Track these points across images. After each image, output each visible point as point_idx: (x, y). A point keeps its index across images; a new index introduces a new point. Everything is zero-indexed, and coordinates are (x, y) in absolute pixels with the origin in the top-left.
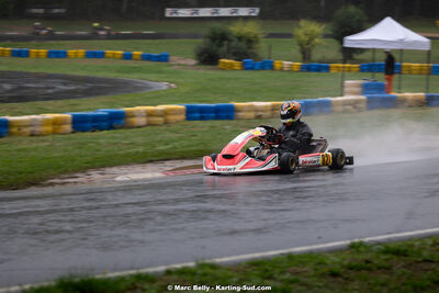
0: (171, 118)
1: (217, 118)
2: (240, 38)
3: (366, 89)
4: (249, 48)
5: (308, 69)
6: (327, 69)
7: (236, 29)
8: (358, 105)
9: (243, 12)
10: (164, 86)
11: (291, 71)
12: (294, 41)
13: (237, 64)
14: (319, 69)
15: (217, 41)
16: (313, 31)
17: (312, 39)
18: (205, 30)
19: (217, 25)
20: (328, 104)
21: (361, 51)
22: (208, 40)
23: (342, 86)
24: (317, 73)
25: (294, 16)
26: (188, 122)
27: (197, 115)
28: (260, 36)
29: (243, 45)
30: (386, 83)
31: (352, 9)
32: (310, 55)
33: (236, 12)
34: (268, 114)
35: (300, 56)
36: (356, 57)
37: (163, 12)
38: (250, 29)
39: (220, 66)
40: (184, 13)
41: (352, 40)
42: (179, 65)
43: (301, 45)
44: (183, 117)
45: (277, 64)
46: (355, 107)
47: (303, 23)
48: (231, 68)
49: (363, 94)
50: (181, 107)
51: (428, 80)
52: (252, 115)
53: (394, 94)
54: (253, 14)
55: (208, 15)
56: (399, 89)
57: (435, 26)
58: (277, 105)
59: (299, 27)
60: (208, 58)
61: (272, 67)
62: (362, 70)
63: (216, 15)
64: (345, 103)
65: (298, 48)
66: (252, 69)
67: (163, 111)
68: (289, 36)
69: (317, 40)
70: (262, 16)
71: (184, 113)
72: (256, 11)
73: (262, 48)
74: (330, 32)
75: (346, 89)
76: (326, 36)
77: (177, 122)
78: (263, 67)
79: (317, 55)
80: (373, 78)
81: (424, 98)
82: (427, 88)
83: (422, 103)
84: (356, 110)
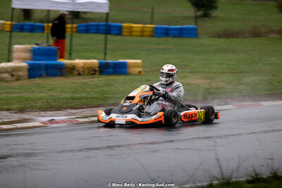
23: (10, 51)
30: (56, 48)
53: (62, 61)
56: (70, 56)
75: (15, 55)
80: (47, 43)
81: (97, 65)
82: (105, 54)
83: (95, 71)
84: (14, 79)
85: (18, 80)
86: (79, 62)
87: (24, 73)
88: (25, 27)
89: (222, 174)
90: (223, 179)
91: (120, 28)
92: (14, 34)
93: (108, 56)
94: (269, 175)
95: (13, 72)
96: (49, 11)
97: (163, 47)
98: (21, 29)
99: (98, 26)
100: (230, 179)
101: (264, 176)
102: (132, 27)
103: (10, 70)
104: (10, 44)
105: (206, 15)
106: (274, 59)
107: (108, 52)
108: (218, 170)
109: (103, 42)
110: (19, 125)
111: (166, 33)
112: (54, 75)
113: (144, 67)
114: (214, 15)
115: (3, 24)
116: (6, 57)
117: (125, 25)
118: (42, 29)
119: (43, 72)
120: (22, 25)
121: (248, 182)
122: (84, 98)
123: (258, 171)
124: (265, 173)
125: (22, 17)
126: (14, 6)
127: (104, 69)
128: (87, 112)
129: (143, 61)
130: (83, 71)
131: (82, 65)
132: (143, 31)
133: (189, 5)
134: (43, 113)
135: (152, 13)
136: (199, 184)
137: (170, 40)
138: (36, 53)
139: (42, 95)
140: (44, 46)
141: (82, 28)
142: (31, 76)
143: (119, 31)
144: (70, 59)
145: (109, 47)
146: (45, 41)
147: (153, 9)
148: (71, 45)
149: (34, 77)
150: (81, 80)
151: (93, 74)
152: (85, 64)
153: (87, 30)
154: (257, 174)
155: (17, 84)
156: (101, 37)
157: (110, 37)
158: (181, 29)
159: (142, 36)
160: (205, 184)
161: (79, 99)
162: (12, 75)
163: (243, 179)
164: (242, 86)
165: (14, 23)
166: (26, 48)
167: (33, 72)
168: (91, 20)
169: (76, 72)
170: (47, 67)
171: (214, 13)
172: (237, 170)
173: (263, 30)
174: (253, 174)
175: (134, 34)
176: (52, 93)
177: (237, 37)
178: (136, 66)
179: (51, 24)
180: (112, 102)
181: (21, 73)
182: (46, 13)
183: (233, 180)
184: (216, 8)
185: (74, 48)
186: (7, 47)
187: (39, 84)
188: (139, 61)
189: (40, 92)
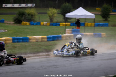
0: (7, 42)
1: (23, 42)
2: (29, 14)
3: (73, 31)
4: (32, 18)
5: (53, 25)
6: (59, 25)
7: (27, 11)
8: (71, 37)
9: (30, 5)
10: (3, 31)
11: (46, 25)
12: (47, 15)
13: (28, 23)
14: (56, 25)
15: (21, 15)
16: (54, 12)
17: (53, 14)
18: (17, 11)
19: (21, 10)
20: (60, 37)
21: (71, 18)
22: (18, 15)
23: (65, 31)
24: (55, 26)
25: (47, 6)
26: (13, 43)
27: (16, 41)
28: (36, 14)
29: (30, 17)
31: (67, 4)
32: (53, 20)
33: (27, 5)
34: (40, 40)
35: (49, 20)
36: (69, 21)
37: (2, 5)
38: (33, 11)
39: (22, 24)
40: (9, 5)
41: (68, 15)
42: (8, 24)
43: (50, 17)
44: (11, 41)
45: (42, 23)
46: (70, 38)
47: (50, 9)
48: (26, 25)
49: (72, 33)
50: (11, 38)
52: (35, 41)
54: (33, 6)
55: (18, 6)
56: (85, 32)
57: (96, 10)
58: (43, 37)
59: (49, 10)
60: (18, 21)
61: (40, 24)
62: (71, 25)
63: (20, 6)
64: (66, 37)
65: (49, 17)
66: (33, 25)
67: (5, 39)
68: (46, 13)
69: (55, 15)
70: (36, 7)
71: (12, 40)
72: (34, 5)
73: (37, 18)
74: (60, 12)
75: (66, 32)
76: (58, 13)
77: (10, 43)
78: (37, 24)
79: (55, 20)
81: (93, 34)
82: (94, 31)
86: (88, 33)
126: (66, 17)
157: (95, 27)
166: (70, 30)
188: (105, 33)
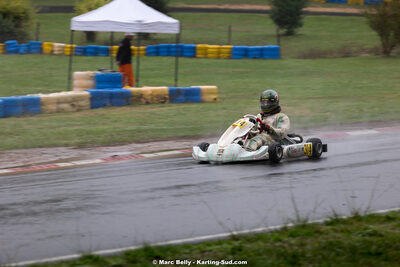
23: (70, 78)
30: (121, 74)
51: (177, 64)
53: (128, 88)
56: (137, 82)
75: (76, 82)
80: (112, 68)
81: (167, 93)
82: (176, 80)
83: (165, 98)
84: (75, 109)
85: (78, 110)
86: (147, 89)
87: (86, 103)
88: (88, 50)
89: (298, 216)
90: (299, 220)
91: (194, 49)
92: (74, 58)
93: (179, 82)
94: (351, 216)
95: (73, 101)
96: (112, 33)
97: (241, 70)
98: (84, 52)
99: (169, 47)
100: (306, 220)
101: (344, 217)
102: (206, 49)
103: (70, 99)
104: (70, 70)
105: (290, 33)
106: (365, 82)
107: (180, 77)
108: (293, 211)
109: (174, 66)
110: (78, 163)
111: (245, 54)
112: (120, 105)
113: (219, 93)
114: (300, 33)
115: (64, 47)
116: (66, 84)
117: (199, 46)
118: (107, 52)
119: (107, 102)
120: (85, 49)
121: (327, 224)
122: (152, 130)
123: (338, 212)
124: (345, 214)
125: (85, 39)
126: (73, 29)
127: (175, 96)
128: (154, 146)
129: (219, 87)
130: (152, 99)
131: (150, 93)
132: (219, 53)
133: (270, 22)
134: (104, 149)
135: (230, 31)
136: (272, 228)
137: (249, 62)
138: (100, 81)
139: (105, 127)
140: (108, 72)
141: (152, 50)
142: (93, 106)
143: (192, 53)
144: (137, 86)
145: (180, 70)
146: (109, 66)
147: (230, 27)
148: (138, 70)
149: (97, 107)
150: (149, 109)
151: (163, 103)
152: (153, 91)
153: (157, 52)
154: (336, 215)
155: (78, 115)
156: (172, 60)
158: (262, 50)
159: (219, 58)
160: (278, 227)
161: (146, 131)
162: (73, 105)
163: (321, 221)
164: (328, 114)
165: (74, 46)
166: (87, 75)
167: (97, 101)
168: (161, 40)
169: (143, 101)
170: (112, 96)
171: (299, 31)
172: (314, 211)
173: (354, 49)
174: (332, 215)
175: (210, 55)
176: (117, 125)
177: (325, 58)
178: (211, 92)
179: (116, 47)
180: (183, 134)
181: (83, 103)
182: (109, 35)
183: (310, 222)
184: (301, 25)
185: (141, 73)
186: (67, 74)
187: (103, 115)
188: (213, 87)
189: (104, 124)
